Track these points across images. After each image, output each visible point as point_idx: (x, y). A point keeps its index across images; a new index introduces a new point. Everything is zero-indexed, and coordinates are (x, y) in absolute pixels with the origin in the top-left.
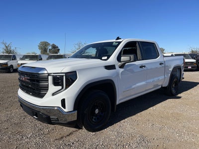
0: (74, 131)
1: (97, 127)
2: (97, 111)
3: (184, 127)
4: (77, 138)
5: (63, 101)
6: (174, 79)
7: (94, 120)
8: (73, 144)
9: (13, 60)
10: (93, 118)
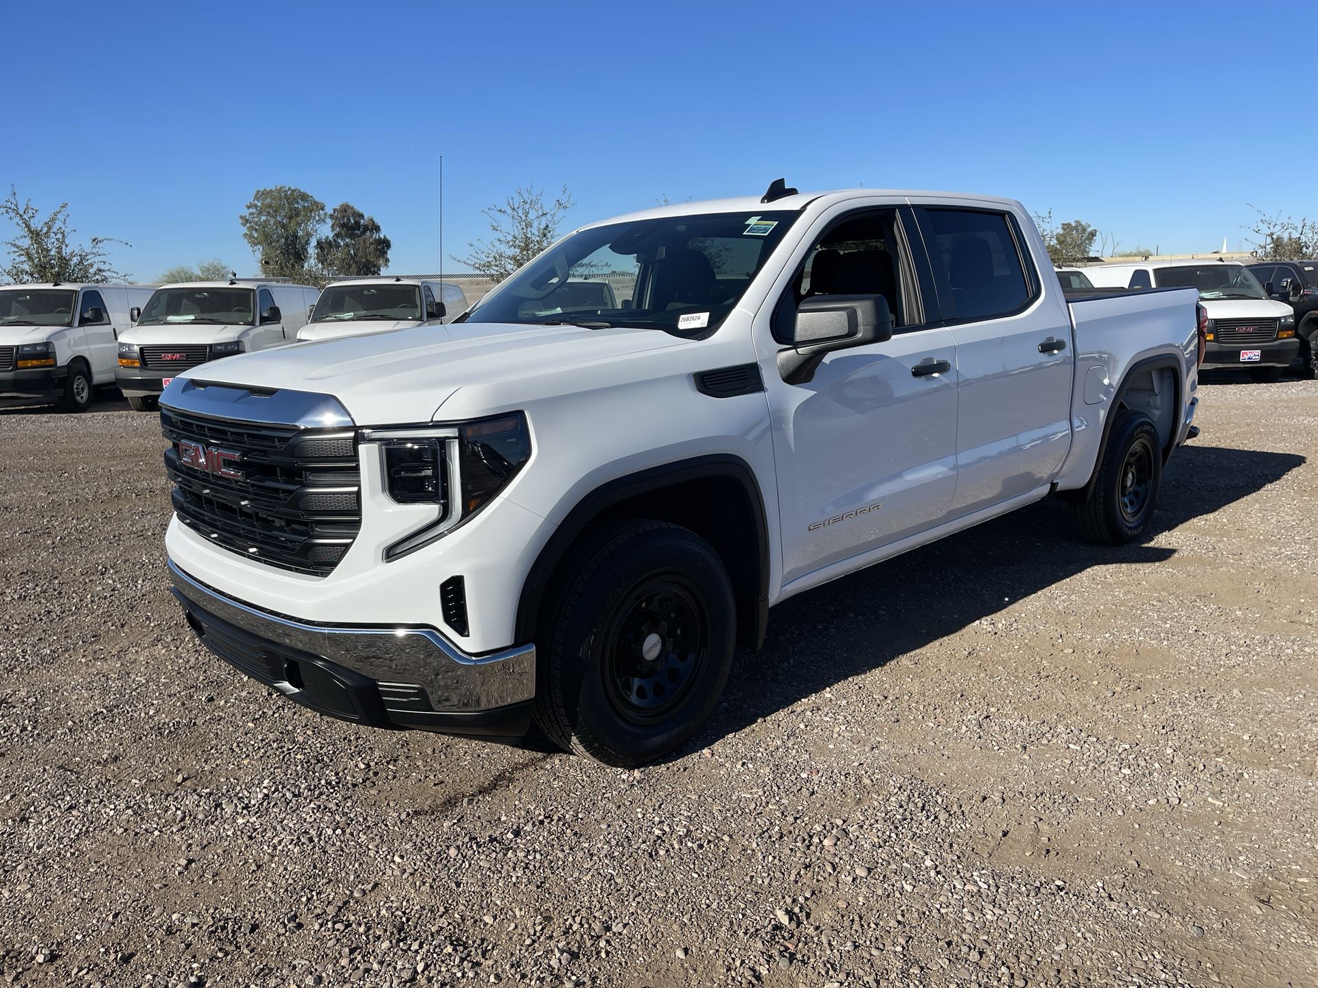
0: (517, 767)
1: (657, 740)
2: (652, 646)
3: (1169, 728)
4: (541, 801)
5: (453, 593)
6: (1130, 441)
7: (634, 699)
8: (517, 833)
9: (84, 322)
10: (628, 686)
